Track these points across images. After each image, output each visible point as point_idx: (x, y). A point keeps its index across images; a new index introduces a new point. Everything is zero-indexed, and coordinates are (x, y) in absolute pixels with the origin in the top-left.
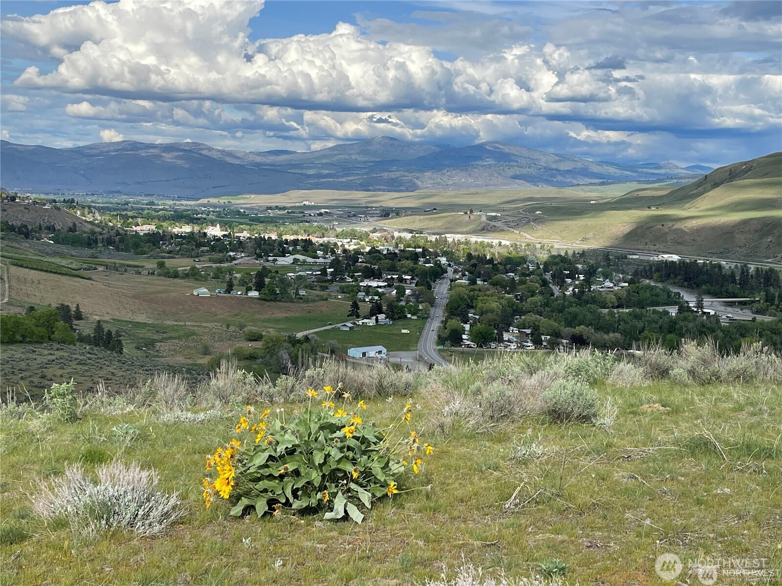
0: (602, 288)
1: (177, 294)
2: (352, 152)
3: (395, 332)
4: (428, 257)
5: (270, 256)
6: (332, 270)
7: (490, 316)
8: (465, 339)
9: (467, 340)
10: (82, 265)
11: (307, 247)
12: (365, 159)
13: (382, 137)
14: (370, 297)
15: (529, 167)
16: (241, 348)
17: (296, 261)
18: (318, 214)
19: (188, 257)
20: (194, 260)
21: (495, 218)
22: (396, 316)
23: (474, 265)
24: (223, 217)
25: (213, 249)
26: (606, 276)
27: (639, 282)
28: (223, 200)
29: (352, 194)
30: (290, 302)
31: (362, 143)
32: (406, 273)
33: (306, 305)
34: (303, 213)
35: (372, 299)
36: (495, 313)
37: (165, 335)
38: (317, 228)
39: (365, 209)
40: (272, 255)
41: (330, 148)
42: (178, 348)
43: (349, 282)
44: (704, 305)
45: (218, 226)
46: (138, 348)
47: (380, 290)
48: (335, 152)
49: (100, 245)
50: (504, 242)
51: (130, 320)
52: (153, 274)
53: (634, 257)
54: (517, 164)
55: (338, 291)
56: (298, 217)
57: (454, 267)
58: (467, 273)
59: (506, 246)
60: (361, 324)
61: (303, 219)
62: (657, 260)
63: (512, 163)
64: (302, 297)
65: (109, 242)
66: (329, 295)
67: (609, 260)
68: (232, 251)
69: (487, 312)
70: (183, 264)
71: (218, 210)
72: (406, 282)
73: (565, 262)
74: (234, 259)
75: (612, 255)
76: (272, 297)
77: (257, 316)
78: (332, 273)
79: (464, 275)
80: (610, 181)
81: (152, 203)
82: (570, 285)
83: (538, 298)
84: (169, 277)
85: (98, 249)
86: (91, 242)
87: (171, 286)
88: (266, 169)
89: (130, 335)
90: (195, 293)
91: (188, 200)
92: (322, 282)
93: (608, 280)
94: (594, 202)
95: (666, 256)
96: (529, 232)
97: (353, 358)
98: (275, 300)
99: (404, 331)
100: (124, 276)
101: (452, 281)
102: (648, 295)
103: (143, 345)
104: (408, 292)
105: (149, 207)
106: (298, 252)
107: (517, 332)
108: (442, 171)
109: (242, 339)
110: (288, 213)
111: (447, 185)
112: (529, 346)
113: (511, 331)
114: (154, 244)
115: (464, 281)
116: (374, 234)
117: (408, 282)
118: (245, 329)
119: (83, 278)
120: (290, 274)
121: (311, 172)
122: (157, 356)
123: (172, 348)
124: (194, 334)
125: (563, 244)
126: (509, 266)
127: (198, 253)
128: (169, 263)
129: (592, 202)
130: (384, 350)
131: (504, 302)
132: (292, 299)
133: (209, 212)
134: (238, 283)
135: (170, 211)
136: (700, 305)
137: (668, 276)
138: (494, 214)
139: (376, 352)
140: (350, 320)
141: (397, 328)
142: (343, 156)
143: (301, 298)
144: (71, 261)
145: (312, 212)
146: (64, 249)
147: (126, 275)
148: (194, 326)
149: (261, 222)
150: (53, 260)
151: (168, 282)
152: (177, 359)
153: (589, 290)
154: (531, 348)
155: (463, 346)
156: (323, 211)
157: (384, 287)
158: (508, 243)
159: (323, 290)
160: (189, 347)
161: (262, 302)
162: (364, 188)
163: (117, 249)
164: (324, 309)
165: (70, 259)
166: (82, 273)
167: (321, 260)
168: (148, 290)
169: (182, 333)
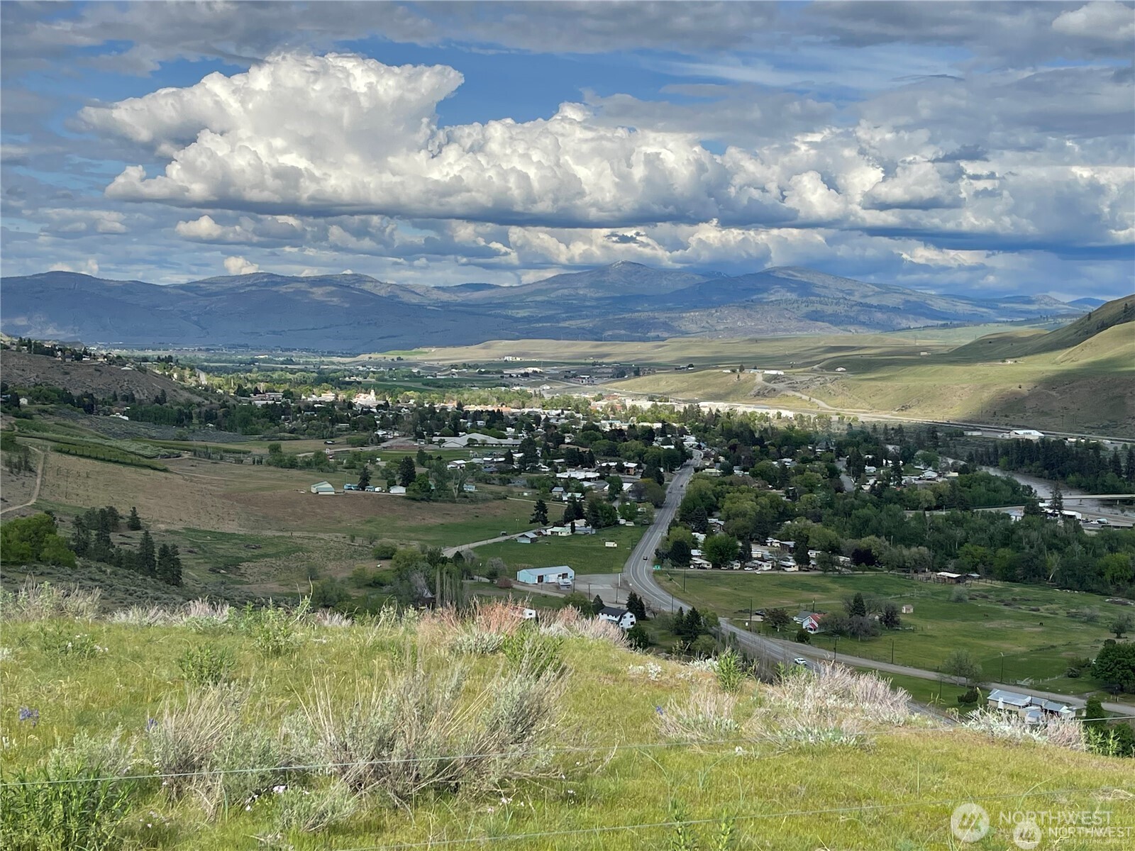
0: (920, 479)
1: (287, 491)
2: (579, 284)
3: (597, 545)
4: (669, 436)
5: (436, 435)
6: (521, 455)
7: (740, 522)
8: (696, 556)
9: (700, 557)
10: (159, 450)
11: (495, 422)
12: (597, 295)
13: (623, 263)
14: (569, 494)
15: (836, 304)
16: (363, 569)
17: (471, 442)
18: (522, 375)
19: (318, 438)
20: (326, 443)
21: (776, 378)
22: (601, 522)
23: (733, 448)
24: (386, 380)
25: (354, 426)
26: (929, 463)
27: (975, 471)
28: (391, 356)
29: (575, 345)
30: (450, 501)
31: (594, 272)
32: (629, 460)
33: (473, 506)
34: (502, 373)
35: (573, 498)
36: (748, 516)
37: (257, 552)
38: (516, 395)
39: (591, 367)
40: (438, 434)
41: (547, 280)
42: (273, 570)
43: (545, 472)
44: (1063, 504)
45: (373, 393)
46: (213, 571)
47: (586, 484)
48: (555, 286)
49: (195, 421)
50: (785, 413)
51: (213, 530)
52: (260, 462)
53: (975, 433)
54: (818, 299)
55: (525, 486)
56: (493, 379)
57: (706, 449)
58: (722, 459)
59: (787, 419)
60: (550, 533)
61: (499, 382)
62: (1007, 437)
63: (811, 298)
64: (469, 495)
65: (210, 417)
66: (512, 492)
67: (936, 438)
68: (382, 428)
69: (736, 515)
70: (305, 448)
71: (382, 369)
72: (628, 471)
73: (870, 442)
74: (383, 440)
75: (942, 431)
76: (424, 495)
77: (400, 523)
78: (521, 461)
79: (716, 461)
80: (955, 322)
81: (290, 362)
82: (872, 475)
83: (818, 496)
84: (282, 467)
85: (191, 427)
86: (182, 418)
87: (282, 481)
88: (455, 311)
89: (206, 552)
90: (314, 490)
91: (342, 357)
92: (502, 473)
93: (931, 468)
94: (926, 353)
95: (1021, 432)
96: (823, 398)
97: (524, 584)
98: (428, 499)
99: (609, 544)
100: (217, 466)
101: (697, 470)
102: (984, 490)
103: (222, 565)
104: (626, 486)
105: (284, 366)
106: (476, 429)
107: (778, 545)
108: (709, 310)
109: (371, 556)
110: (480, 373)
111: (716, 330)
112: (790, 567)
113: (769, 544)
114: (272, 420)
115: (715, 471)
116: (598, 402)
117: (632, 472)
118: (379, 542)
119: (155, 469)
120: (458, 462)
121: (522, 313)
122: (241, 583)
123: (264, 570)
124: (300, 549)
125: (871, 415)
126: (785, 449)
127: (332, 432)
128: (287, 447)
129: (922, 354)
130: (571, 573)
131: (764, 500)
132: (453, 497)
133: (368, 373)
134: (380, 475)
135: (312, 372)
136: (1057, 505)
137: (1021, 462)
138: (774, 372)
139: (559, 576)
140: (535, 528)
141: (601, 539)
142: (566, 290)
143: (466, 497)
144: (146, 445)
145: (514, 372)
146: (142, 428)
147: (222, 464)
148: (303, 538)
149: (438, 387)
150: (119, 443)
151: (279, 475)
152: (268, 586)
153: (899, 484)
154: (792, 569)
155: (692, 567)
156: (530, 370)
157: (595, 479)
158: (790, 414)
159: (504, 485)
160: (288, 568)
161: (409, 502)
162: (595, 337)
163: (219, 427)
164: (499, 512)
165: (145, 441)
166: (158, 462)
167: (510, 441)
168: (247, 485)
169: (282, 548)
